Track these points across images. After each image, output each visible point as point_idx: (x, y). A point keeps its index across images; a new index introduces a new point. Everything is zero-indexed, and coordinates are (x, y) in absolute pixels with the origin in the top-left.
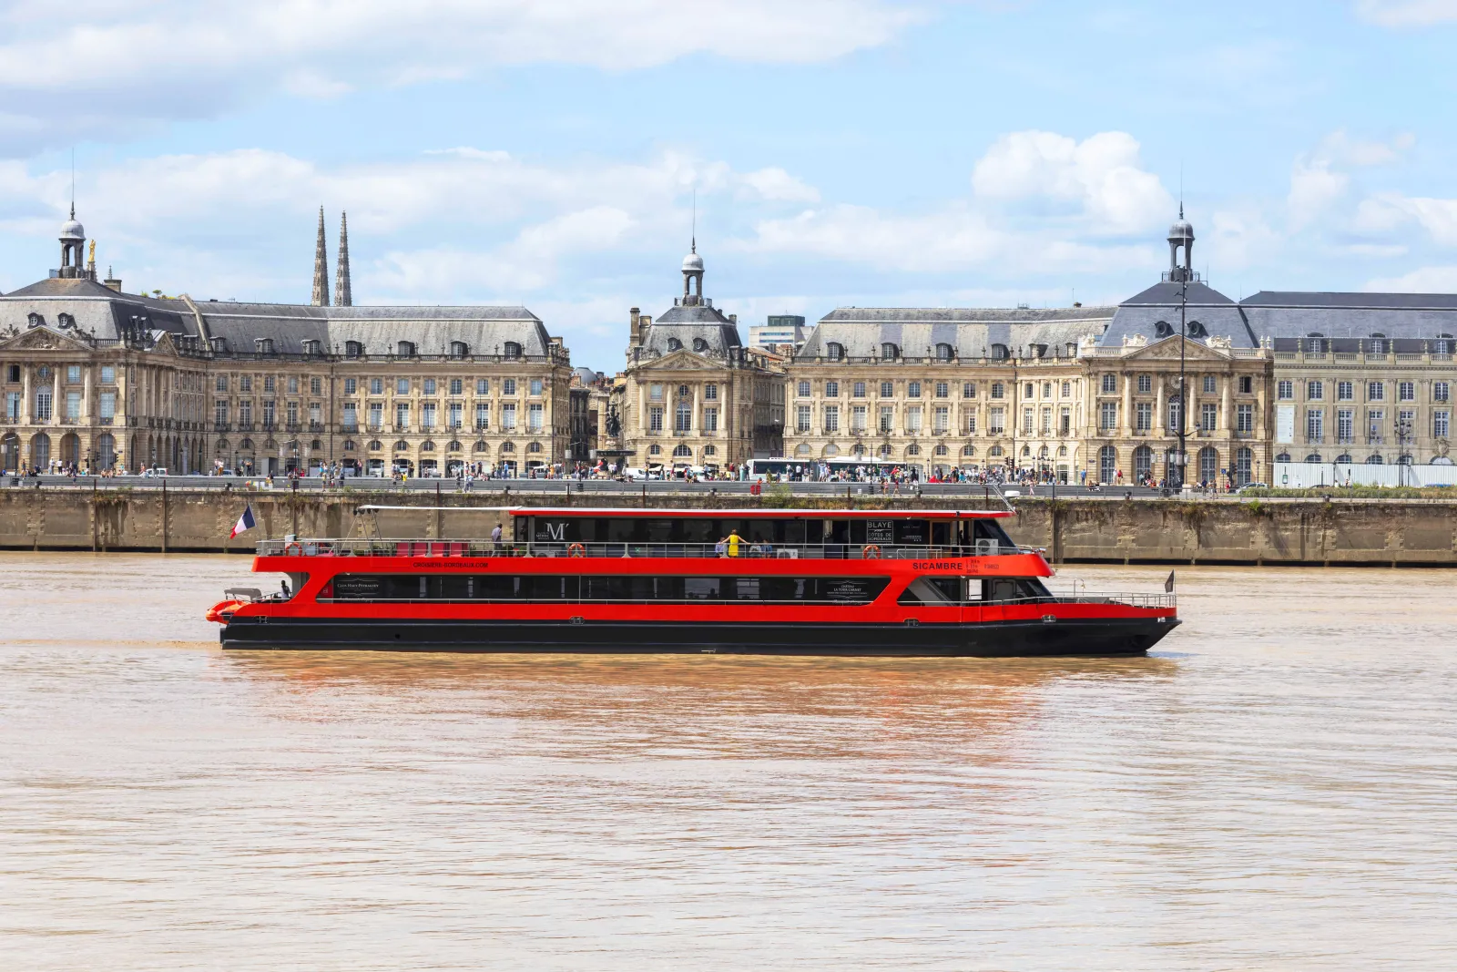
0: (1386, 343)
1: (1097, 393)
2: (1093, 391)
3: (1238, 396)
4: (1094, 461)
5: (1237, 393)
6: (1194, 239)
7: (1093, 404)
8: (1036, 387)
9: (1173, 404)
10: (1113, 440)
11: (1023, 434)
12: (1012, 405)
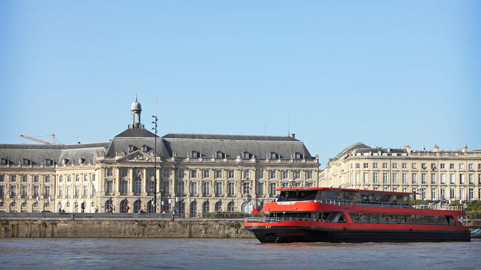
0: (223, 155)
1: (105, 177)
2: (104, 176)
3: (164, 178)
4: (104, 207)
5: (163, 176)
6: (141, 110)
7: (103, 182)
8: (64, 177)
9: (137, 181)
10: (112, 198)
11: (59, 197)
12: (54, 185)
